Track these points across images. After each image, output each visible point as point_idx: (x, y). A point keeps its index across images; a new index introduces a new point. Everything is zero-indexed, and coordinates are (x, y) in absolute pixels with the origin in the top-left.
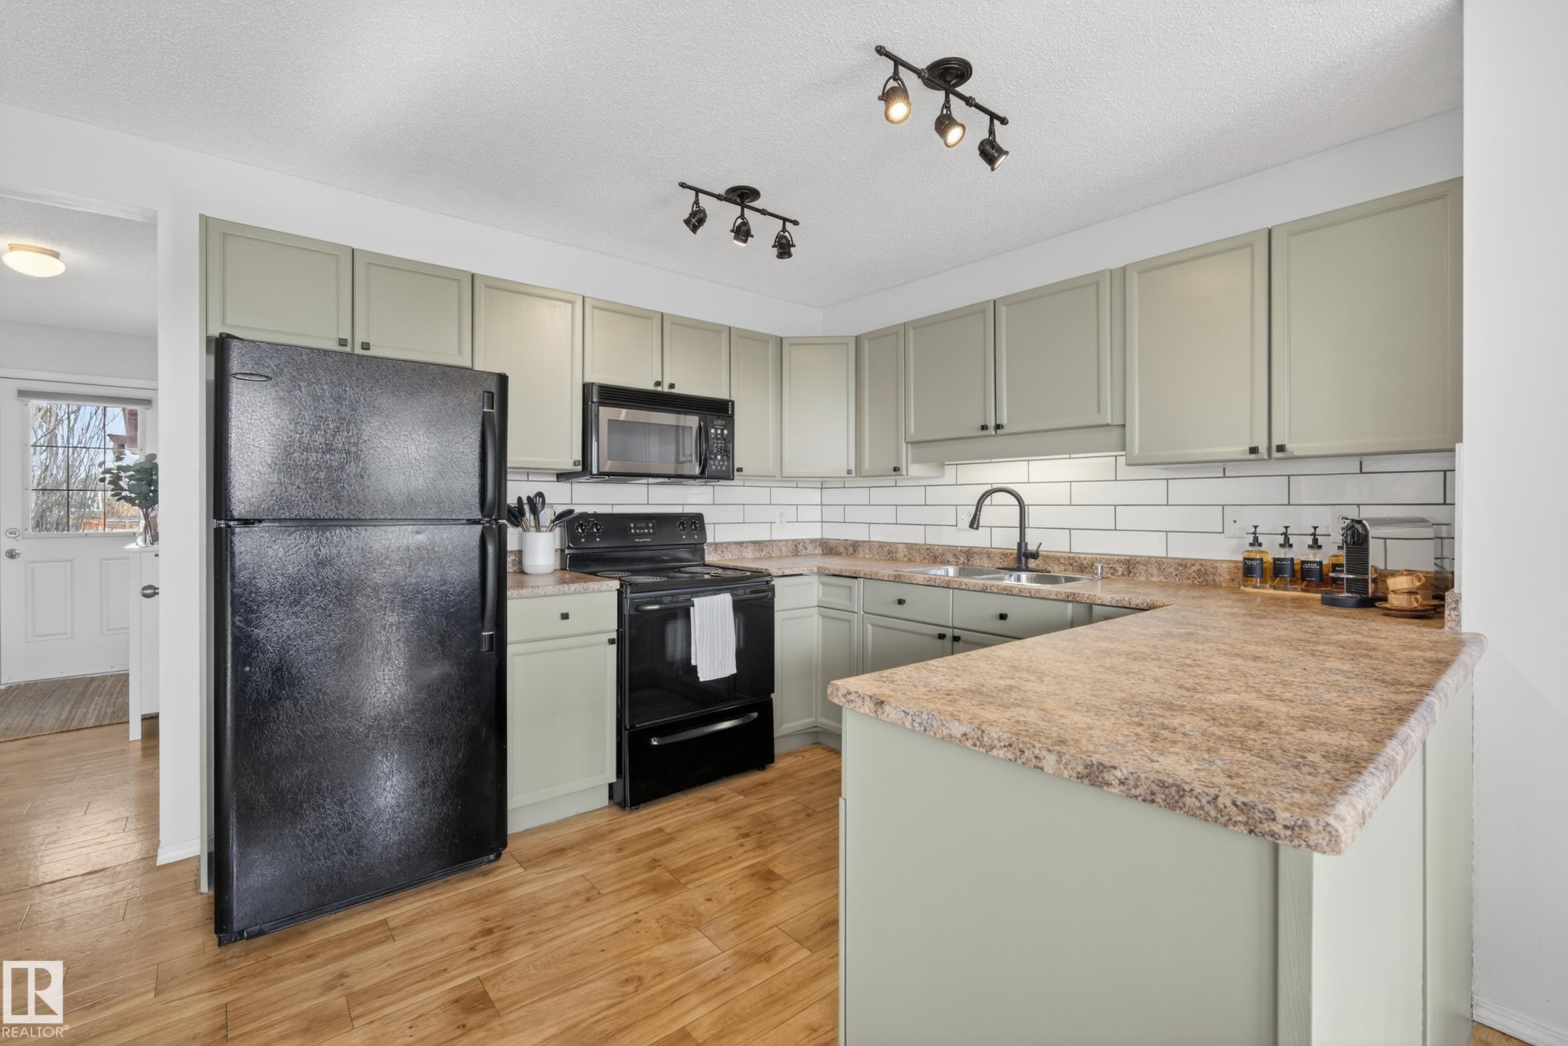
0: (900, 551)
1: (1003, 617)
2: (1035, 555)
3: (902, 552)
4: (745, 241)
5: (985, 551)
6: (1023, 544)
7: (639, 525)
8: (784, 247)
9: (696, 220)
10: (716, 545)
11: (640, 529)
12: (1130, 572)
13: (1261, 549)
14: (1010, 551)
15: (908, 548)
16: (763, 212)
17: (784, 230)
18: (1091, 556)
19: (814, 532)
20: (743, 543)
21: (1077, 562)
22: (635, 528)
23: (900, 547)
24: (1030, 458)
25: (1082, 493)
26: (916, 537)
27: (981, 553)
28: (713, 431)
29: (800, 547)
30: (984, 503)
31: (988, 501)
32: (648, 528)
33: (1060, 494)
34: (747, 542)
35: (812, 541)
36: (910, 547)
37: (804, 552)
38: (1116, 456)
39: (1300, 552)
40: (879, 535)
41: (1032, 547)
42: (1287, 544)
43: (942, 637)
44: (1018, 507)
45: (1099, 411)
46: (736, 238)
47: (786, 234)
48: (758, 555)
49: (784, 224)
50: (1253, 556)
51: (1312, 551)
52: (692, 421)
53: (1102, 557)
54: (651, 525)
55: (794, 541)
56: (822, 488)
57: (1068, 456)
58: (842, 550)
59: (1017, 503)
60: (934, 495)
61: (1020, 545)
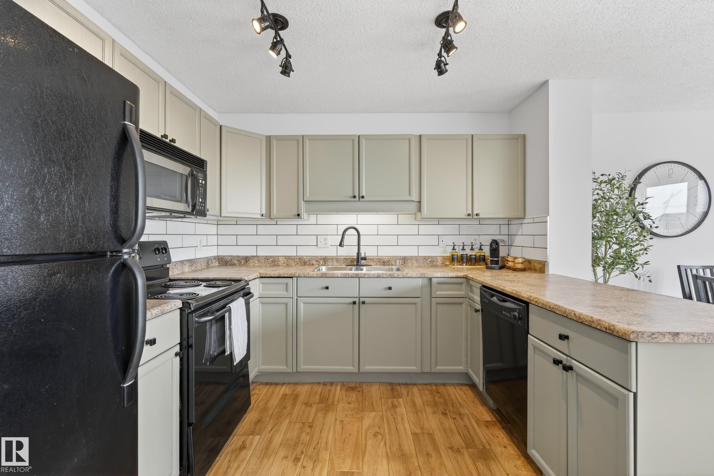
1: (390, 288)
2: (365, 258)
3: (282, 261)
5: (335, 257)
6: (360, 253)
8: (287, 69)
12: (405, 263)
13: (456, 251)
14: (349, 257)
15: (285, 258)
17: (287, 58)
19: (213, 252)
23: (281, 259)
24: (358, 213)
25: (383, 230)
26: (291, 252)
27: (332, 259)
29: (210, 262)
33: (373, 230)
36: (288, 258)
37: (211, 265)
38: (398, 214)
39: (468, 252)
40: (263, 252)
42: (463, 249)
43: (354, 303)
44: (358, 236)
45: (410, 195)
47: (289, 61)
49: (286, 55)
50: (454, 254)
51: (463, 251)
55: (206, 258)
56: (218, 225)
57: (377, 213)
58: (236, 262)
59: (357, 234)
60: (302, 230)
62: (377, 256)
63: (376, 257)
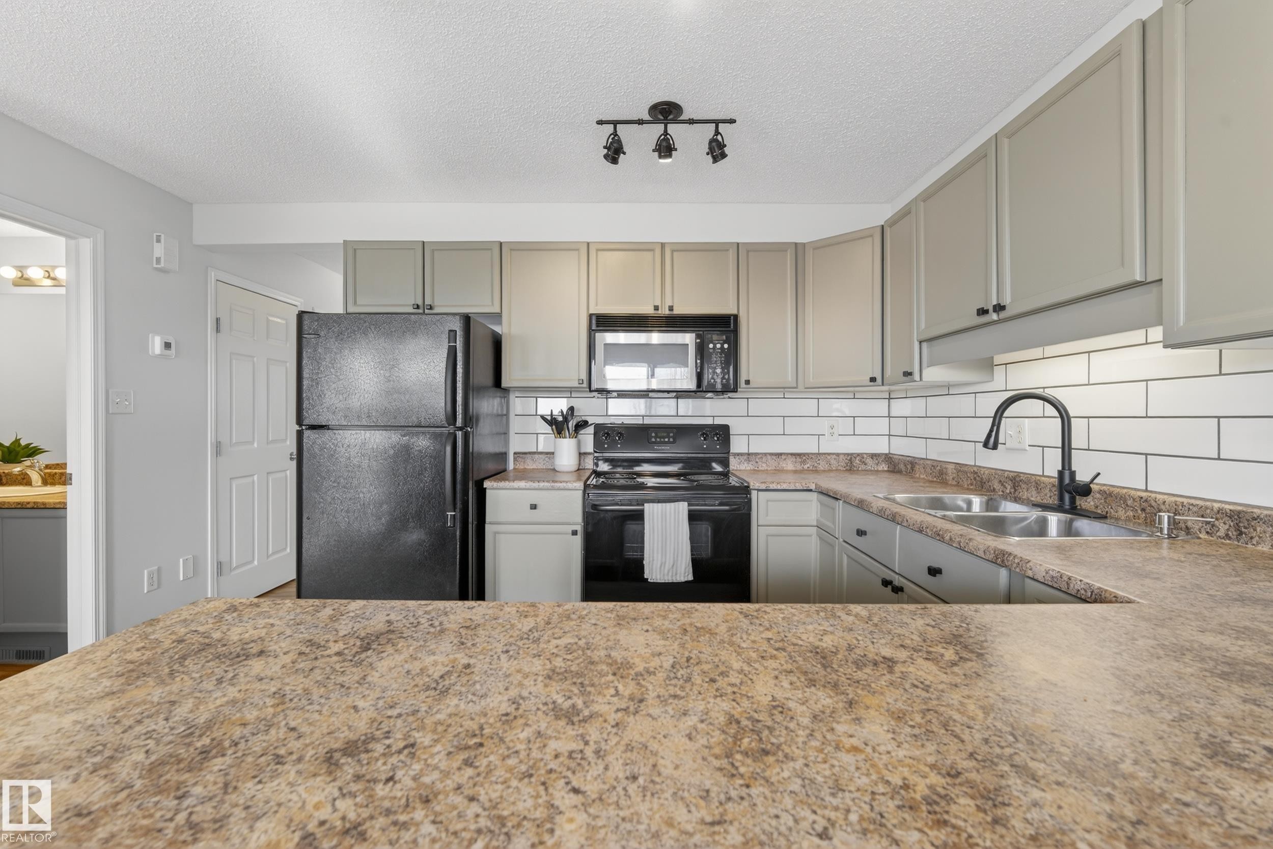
0: (950, 471)
1: (934, 572)
2: (1085, 490)
4: (670, 156)
5: (1033, 478)
6: (1067, 473)
7: (659, 435)
8: (717, 150)
9: (614, 152)
10: (748, 456)
11: (660, 438)
15: (956, 469)
16: (691, 122)
17: (717, 133)
18: (1173, 499)
19: (881, 446)
20: (781, 454)
21: (1151, 506)
22: (656, 437)
28: (711, 346)
29: (857, 461)
30: (1005, 414)
31: (1010, 411)
32: (669, 437)
34: (787, 454)
35: (873, 456)
37: (863, 467)
41: (1083, 476)
43: (884, 583)
44: (1059, 419)
46: (660, 157)
47: (719, 138)
48: (799, 467)
49: (717, 127)
52: (688, 338)
53: (1193, 501)
54: (671, 435)
55: (848, 454)
56: (890, 399)
59: (1058, 415)
61: (1061, 473)
62: (1146, 490)
63: (1144, 494)
